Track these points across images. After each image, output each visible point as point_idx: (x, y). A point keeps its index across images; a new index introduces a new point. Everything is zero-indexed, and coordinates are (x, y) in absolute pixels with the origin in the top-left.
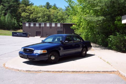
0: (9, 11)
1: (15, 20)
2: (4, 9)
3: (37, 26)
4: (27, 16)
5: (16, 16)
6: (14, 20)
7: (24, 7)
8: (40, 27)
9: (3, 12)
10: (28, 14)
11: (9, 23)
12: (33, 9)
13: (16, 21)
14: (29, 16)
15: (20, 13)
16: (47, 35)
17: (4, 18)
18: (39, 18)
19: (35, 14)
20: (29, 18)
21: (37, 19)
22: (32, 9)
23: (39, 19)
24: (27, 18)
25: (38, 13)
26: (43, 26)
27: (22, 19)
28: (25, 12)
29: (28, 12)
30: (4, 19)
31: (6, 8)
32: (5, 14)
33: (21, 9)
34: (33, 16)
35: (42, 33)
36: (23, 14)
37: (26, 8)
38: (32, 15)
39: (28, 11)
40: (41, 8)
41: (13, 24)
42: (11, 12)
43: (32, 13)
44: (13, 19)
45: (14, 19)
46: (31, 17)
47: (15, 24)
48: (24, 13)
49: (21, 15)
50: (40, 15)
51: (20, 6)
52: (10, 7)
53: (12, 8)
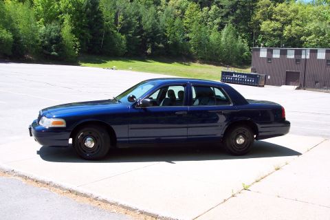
0: (232, 18)
1: (245, 41)
2: (219, 13)
3: (288, 57)
4: (274, 30)
5: (246, 31)
6: (243, 41)
7: (268, 6)
8: (297, 60)
9: (218, 20)
10: (278, 25)
11: (227, 47)
12: (294, 11)
13: (246, 45)
14: (282, 30)
15: (258, 23)
16: (316, 82)
17: (217, 36)
18: (309, 34)
19: (297, 25)
20: (280, 36)
21: (302, 38)
22: (289, 13)
23: (307, 39)
24: (274, 36)
25: (305, 20)
26: (308, 57)
27: (263, 39)
28: (271, 20)
29: (277, 20)
30: (219, 39)
31: (225, 11)
32: (221, 26)
33: (261, 11)
34: (290, 30)
35: (301, 77)
36: (266, 26)
37: (274, 7)
38: (289, 27)
39: (278, 17)
40: (315, 8)
41: (239, 50)
42: (235, 22)
43: (289, 22)
44: (240, 37)
45: (243, 38)
46: (285, 33)
47: (243, 50)
48: (268, 22)
49: (260, 28)
50: (310, 26)
51: (258, 4)
52: (234, 7)
53: (238, 11)
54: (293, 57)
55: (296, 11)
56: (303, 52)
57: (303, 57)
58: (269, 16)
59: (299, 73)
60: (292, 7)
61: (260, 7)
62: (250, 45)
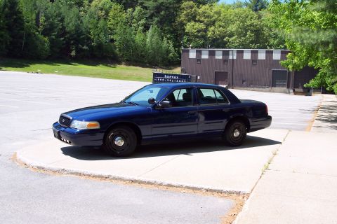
0: (156, 19)
1: (171, 42)
2: (144, 14)
3: (217, 57)
4: (198, 31)
5: (171, 33)
6: (168, 42)
7: (192, 8)
8: (225, 61)
9: (143, 22)
10: (202, 26)
11: (153, 49)
12: (216, 13)
13: (171, 46)
14: (205, 31)
15: (182, 24)
16: (243, 81)
17: (142, 38)
18: (231, 35)
19: (220, 26)
20: (204, 37)
21: (225, 39)
22: (212, 14)
23: (230, 40)
24: (197, 36)
25: (228, 22)
26: (235, 58)
27: (188, 40)
28: (195, 21)
29: (201, 22)
30: (144, 40)
31: (149, 13)
32: (146, 28)
33: (185, 12)
34: (214, 31)
35: (230, 76)
36: (190, 27)
37: (197, 9)
38: (212, 28)
39: (202, 19)
40: (237, 10)
41: (164, 52)
42: (160, 23)
43: (213, 23)
44: (165, 39)
45: (168, 39)
46: (209, 34)
47: (168, 52)
48: (193, 23)
49: (184, 30)
50: (232, 28)
51: (183, 6)
52: (158, 9)
53: (162, 13)
54: (221, 57)
55: (219, 13)
56: (230, 53)
57: (231, 57)
58: (193, 18)
59: (227, 73)
60: (215, 9)
61: (184, 9)
62: (175, 46)
